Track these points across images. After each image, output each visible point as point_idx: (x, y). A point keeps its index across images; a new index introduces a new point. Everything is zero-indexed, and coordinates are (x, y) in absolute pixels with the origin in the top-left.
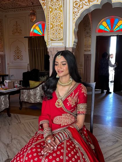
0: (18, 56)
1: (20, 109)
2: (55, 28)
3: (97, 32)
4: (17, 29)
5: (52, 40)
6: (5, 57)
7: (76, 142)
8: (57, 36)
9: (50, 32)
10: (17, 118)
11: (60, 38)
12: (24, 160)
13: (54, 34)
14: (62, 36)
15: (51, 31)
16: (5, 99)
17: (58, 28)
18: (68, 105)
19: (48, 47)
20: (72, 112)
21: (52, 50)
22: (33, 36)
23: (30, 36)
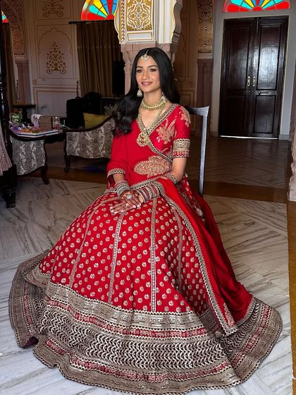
0: (56, 65)
1: (67, 171)
2: (135, 5)
3: (226, 11)
4: (53, 5)
5: (129, 29)
6: (28, 67)
7: (171, 202)
8: (141, 21)
9: (124, 13)
10: (63, 187)
11: (145, 24)
12: (88, 225)
13: (133, 16)
14: (149, 20)
15: (127, 11)
16: (38, 149)
17: (142, 4)
18: (159, 141)
19: (122, 42)
20: (164, 153)
21: (129, 49)
22: (87, 20)
23: (82, 20)
